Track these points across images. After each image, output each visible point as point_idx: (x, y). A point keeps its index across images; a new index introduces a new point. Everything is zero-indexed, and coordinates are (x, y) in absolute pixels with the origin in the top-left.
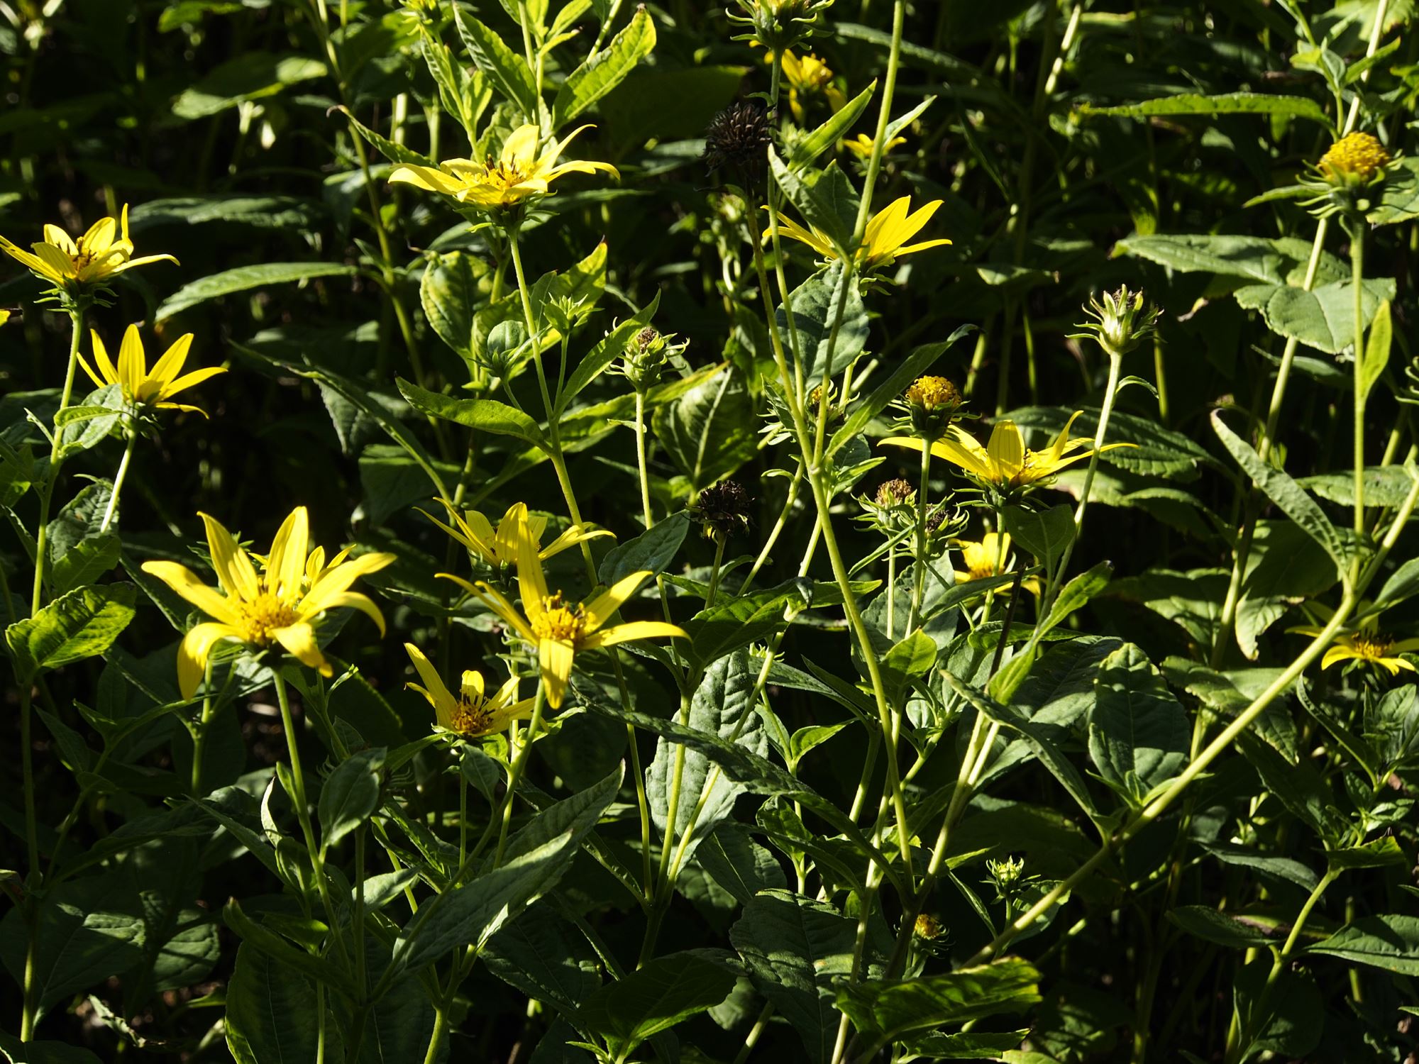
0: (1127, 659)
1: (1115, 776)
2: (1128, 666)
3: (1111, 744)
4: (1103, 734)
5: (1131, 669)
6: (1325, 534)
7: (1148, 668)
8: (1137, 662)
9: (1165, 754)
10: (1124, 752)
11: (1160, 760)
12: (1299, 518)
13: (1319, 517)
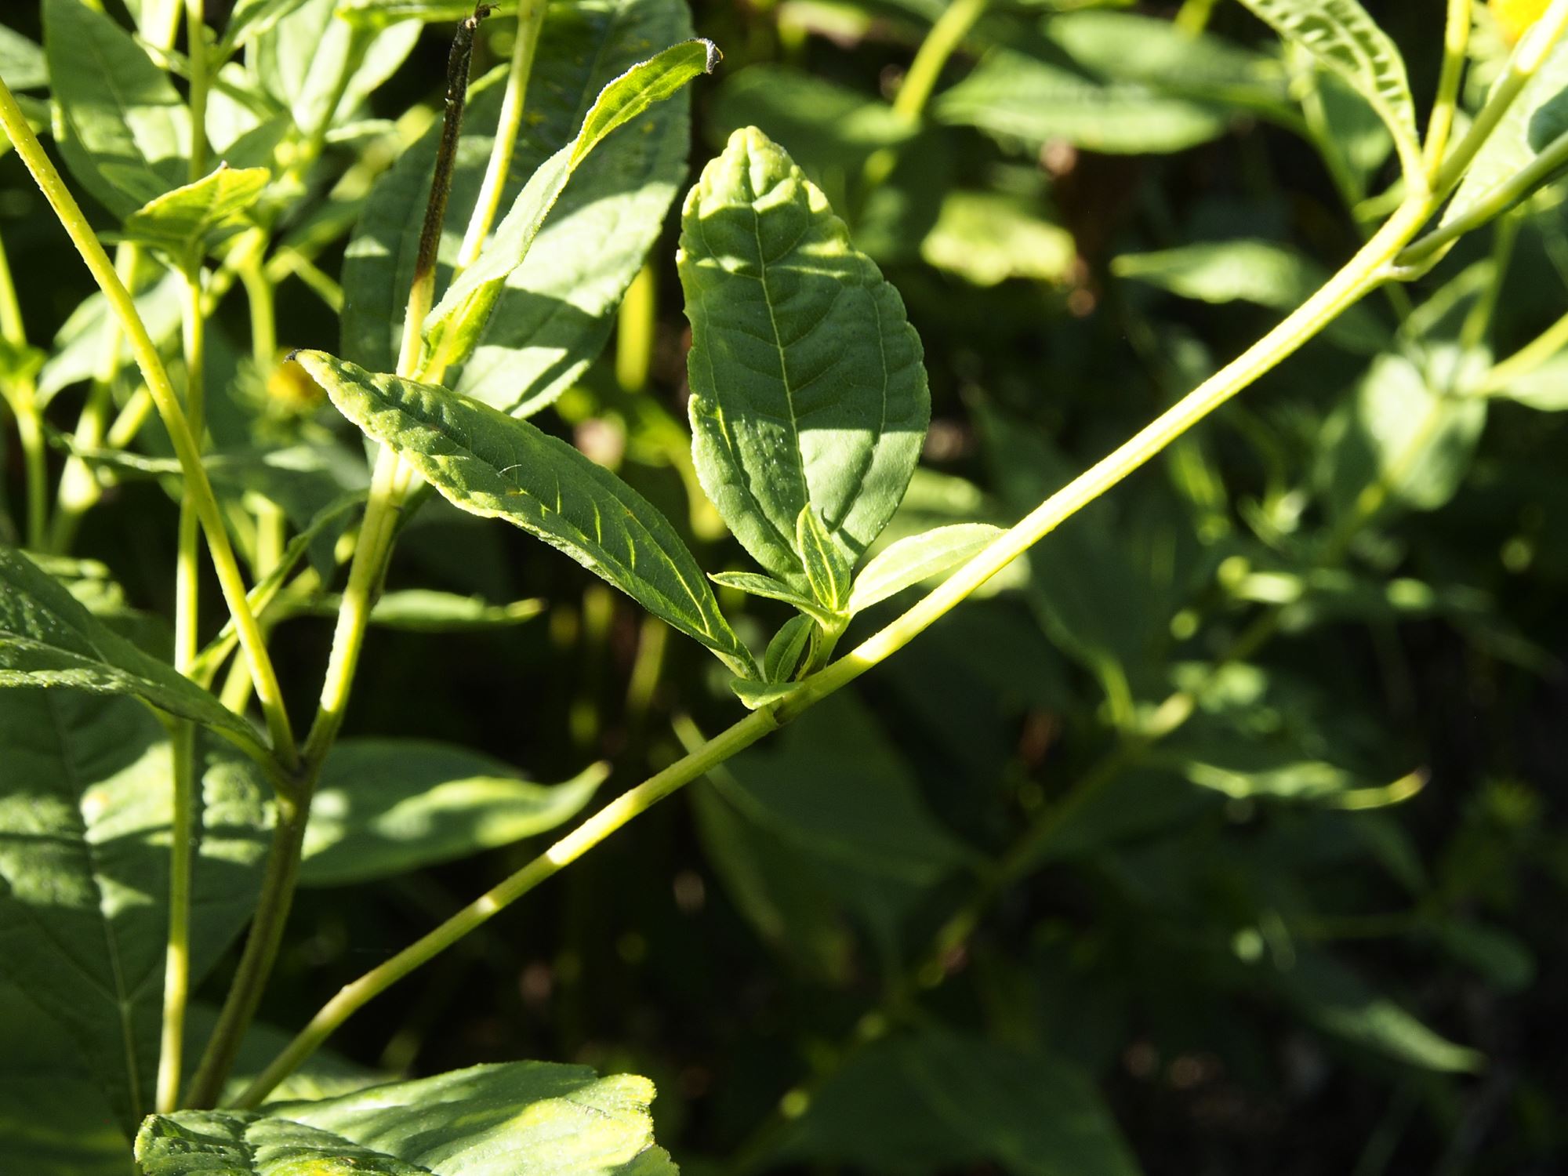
0: (746, 181)
1: (770, 534)
2: (751, 197)
3: (742, 441)
4: (719, 414)
5: (760, 206)
6: (1359, 53)
7: (801, 194)
8: (771, 184)
9: (875, 440)
10: (778, 455)
11: (867, 460)
12: (1284, 17)
13: (1347, 22)
